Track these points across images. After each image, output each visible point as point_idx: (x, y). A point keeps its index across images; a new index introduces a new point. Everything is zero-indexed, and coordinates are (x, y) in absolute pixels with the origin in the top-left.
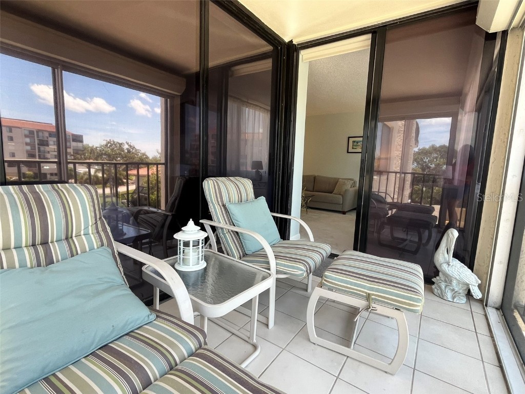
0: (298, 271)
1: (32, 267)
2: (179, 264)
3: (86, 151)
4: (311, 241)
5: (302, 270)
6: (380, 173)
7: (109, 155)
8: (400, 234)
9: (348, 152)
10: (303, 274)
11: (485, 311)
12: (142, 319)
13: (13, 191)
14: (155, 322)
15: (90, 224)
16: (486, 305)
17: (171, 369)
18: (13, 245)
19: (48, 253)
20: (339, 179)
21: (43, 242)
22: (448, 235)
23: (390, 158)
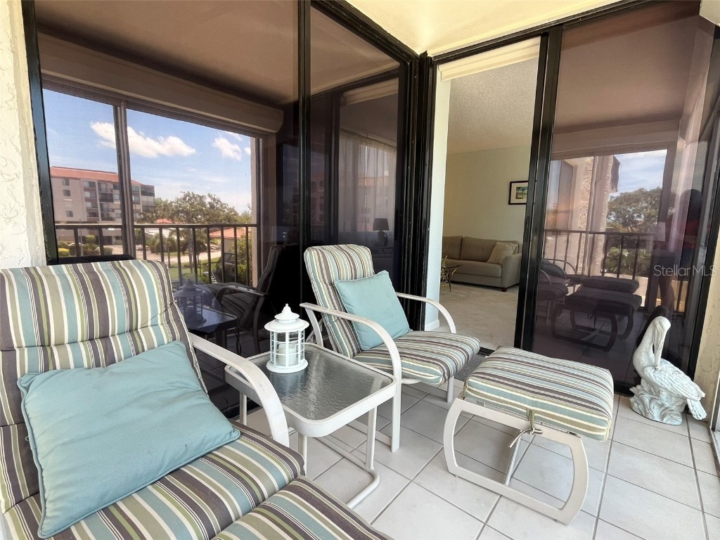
0: (433, 375)
1: (89, 368)
2: (272, 363)
3: (157, 208)
4: (452, 332)
5: (436, 374)
6: (556, 232)
7: (187, 213)
8: (584, 321)
9: (510, 203)
10: (438, 379)
11: (711, 438)
12: (222, 437)
13: (66, 272)
14: (238, 441)
15: (159, 312)
16: (713, 429)
17: (257, 504)
18: (66, 340)
19: (108, 350)
20: (496, 241)
21: (102, 335)
22: (655, 326)
23: (572, 211)
